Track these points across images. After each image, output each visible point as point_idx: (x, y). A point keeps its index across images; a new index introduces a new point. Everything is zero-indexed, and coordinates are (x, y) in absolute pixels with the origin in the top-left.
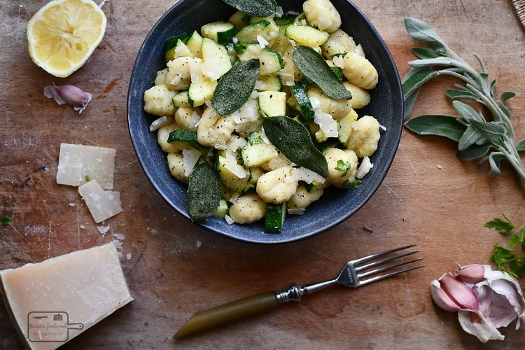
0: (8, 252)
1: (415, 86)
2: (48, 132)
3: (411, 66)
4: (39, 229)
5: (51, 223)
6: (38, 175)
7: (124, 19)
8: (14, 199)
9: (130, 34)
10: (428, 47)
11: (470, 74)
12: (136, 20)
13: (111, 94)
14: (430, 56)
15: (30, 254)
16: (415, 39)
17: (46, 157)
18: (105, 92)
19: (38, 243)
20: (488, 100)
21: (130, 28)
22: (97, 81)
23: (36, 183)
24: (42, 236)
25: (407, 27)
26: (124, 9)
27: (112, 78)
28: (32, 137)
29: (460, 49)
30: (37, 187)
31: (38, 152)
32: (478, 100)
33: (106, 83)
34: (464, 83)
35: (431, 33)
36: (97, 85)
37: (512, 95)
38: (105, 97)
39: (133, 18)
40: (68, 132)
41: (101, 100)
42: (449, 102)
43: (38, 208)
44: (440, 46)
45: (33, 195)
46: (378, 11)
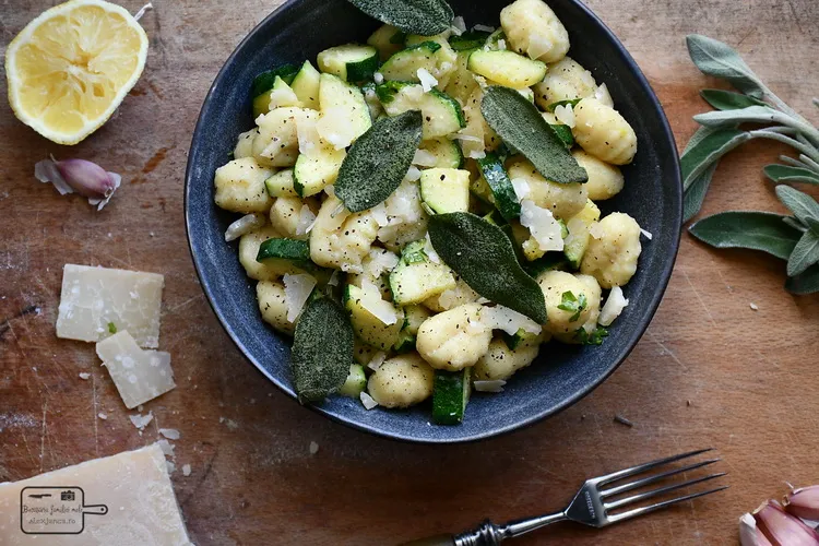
1: (707, 159)
2: (42, 244)
3: (700, 122)
4: (25, 420)
5: (45, 409)
6: (23, 322)
7: (179, 40)
9: (191, 67)
10: (734, 89)
11: (809, 138)
12: (201, 41)
13: (155, 175)
14: (733, 105)
15: (8, 465)
16: (707, 74)
17: (38, 289)
18: (145, 171)
19: (22, 445)
21: (189, 56)
22: (131, 151)
23: (19, 337)
24: (28, 431)
25: (691, 52)
26: (179, 22)
27: (157, 147)
28: (14, 253)
29: (789, 92)
30: (22, 344)
31: (23, 279)
33: (146, 156)
34: (796, 152)
35: (736, 64)
36: (130, 160)
38: (144, 180)
39: (195, 38)
40: (77, 244)
41: (137, 186)
42: (770, 186)
43: (22, 382)
44: (751, 85)
45: (13, 357)
46: (640, 23)
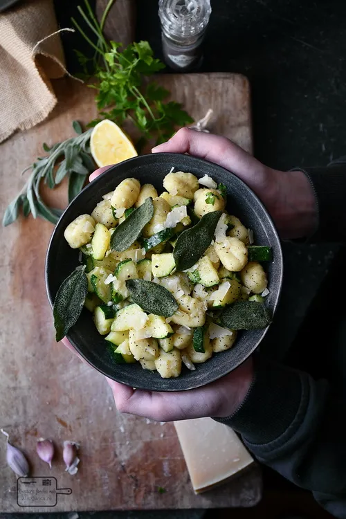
0: (183, 487)
1: (49, 212)
2: (97, 465)
3: (37, 216)
8: (146, 486)
10: (22, 206)
12: (15, 408)
13: (68, 422)
14: (28, 205)
15: (183, 471)
16: (17, 216)
17: (115, 465)
18: (66, 426)
19: (175, 466)
20: (51, 160)
21: (21, 412)
22: (59, 432)
23: (134, 471)
25: (10, 224)
26: (8, 418)
28: (101, 476)
30: (136, 469)
31: (112, 471)
32: (53, 166)
34: (42, 179)
35: (12, 206)
37: (45, 145)
38: (70, 427)
39: (14, 411)
40: (97, 451)
41: (73, 429)
42: (57, 186)
43: (151, 468)
44: (20, 199)
45: (142, 473)
